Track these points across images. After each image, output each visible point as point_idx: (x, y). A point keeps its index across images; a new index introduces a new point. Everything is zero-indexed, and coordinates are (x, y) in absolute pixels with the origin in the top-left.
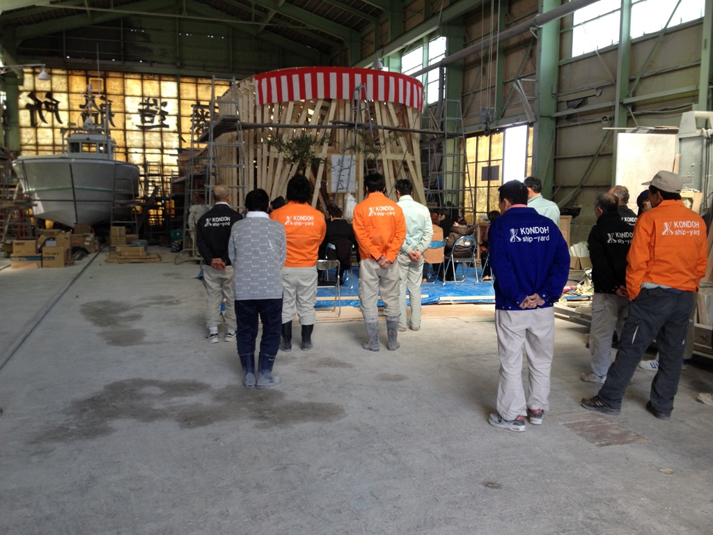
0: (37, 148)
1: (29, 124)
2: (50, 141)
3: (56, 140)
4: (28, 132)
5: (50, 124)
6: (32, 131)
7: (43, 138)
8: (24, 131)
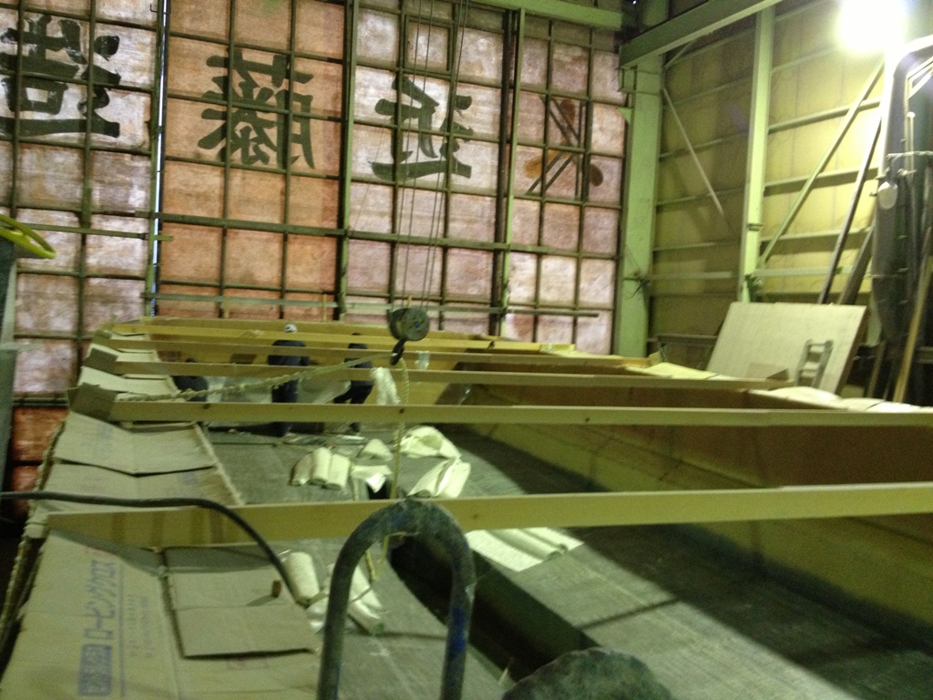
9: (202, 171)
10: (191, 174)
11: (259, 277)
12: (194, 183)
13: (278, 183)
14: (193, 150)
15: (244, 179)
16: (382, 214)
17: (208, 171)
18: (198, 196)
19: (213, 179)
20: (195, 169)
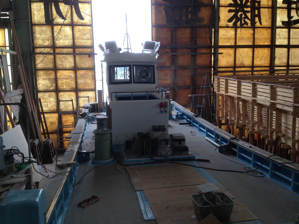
0: (54, 51)
1: (43, 21)
2: (68, 42)
3: (76, 40)
4: (42, 31)
5: (68, 21)
6: (47, 29)
7: (60, 39)
8: (37, 29)
9: (228, 30)
10: (225, 32)
11: (245, 63)
12: (226, 35)
13: (251, 31)
14: (226, 23)
15: (241, 31)
16: (285, 38)
17: (230, 30)
18: (227, 38)
19: (232, 32)
20: (226, 30)
